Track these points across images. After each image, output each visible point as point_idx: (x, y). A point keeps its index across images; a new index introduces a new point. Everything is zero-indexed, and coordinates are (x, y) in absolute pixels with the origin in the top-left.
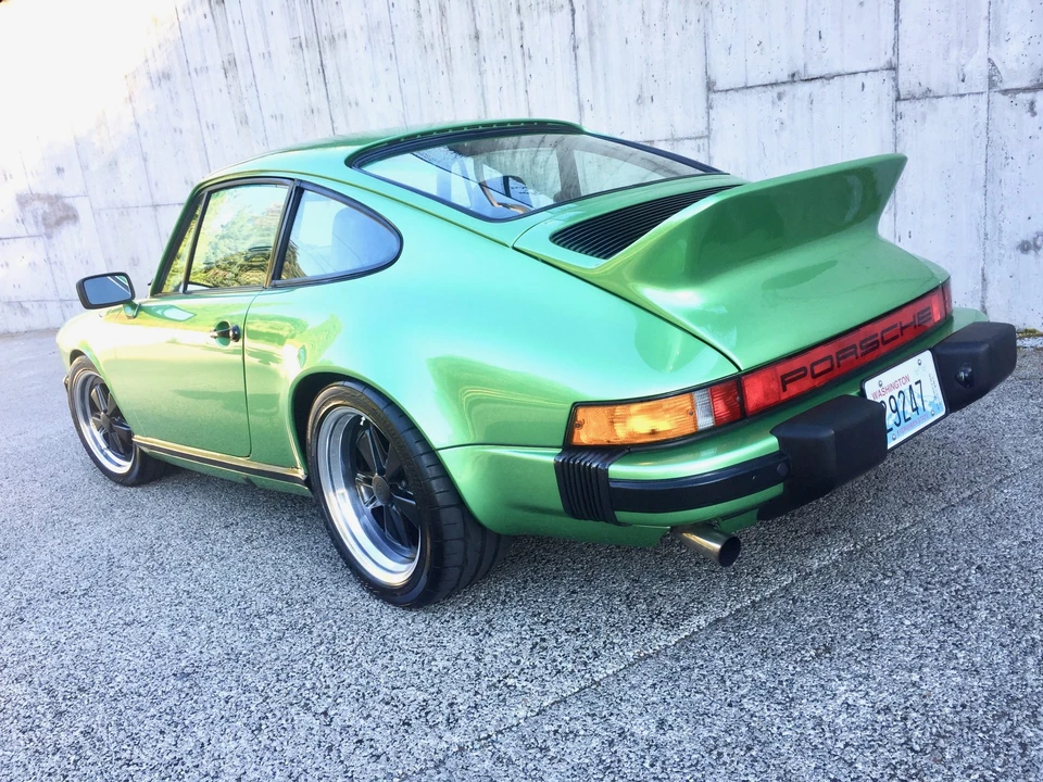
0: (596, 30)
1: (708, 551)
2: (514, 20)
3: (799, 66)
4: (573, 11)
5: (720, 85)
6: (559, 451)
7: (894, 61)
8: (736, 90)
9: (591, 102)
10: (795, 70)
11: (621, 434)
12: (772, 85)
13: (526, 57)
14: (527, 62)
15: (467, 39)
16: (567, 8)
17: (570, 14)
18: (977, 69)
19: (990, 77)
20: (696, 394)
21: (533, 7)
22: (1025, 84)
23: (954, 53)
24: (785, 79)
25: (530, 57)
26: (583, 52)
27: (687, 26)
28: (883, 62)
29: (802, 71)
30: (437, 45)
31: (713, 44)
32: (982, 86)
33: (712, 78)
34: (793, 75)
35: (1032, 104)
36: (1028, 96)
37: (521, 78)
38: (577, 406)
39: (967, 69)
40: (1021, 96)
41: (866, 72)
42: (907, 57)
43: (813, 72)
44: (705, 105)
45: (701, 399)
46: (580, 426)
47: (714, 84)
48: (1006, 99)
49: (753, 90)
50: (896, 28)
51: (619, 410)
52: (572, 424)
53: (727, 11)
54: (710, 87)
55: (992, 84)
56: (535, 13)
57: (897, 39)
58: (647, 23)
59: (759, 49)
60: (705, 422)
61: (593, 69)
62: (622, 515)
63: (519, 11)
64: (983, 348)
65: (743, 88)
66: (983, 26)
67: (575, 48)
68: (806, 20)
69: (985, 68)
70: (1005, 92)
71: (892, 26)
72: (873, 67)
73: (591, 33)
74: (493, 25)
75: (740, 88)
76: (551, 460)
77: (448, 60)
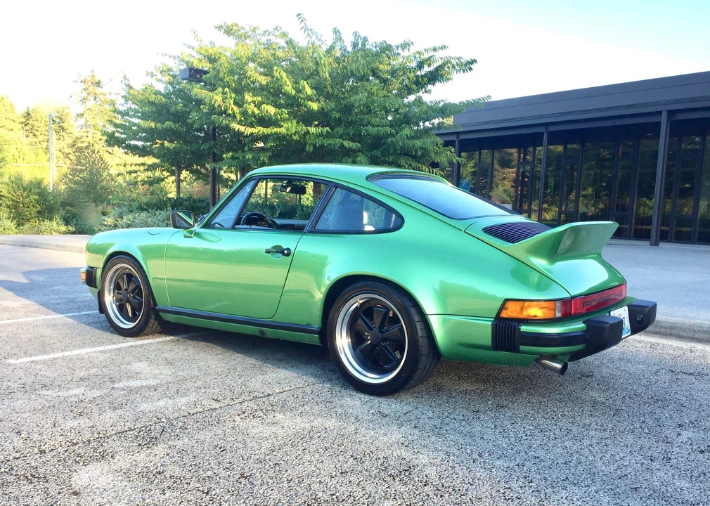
1: (556, 368)
6: (493, 319)
11: (525, 314)
20: (557, 302)
38: (507, 300)
45: (558, 304)
46: (506, 309)
51: (527, 303)
52: (503, 307)
60: (558, 315)
62: (523, 348)
64: (647, 309)
76: (491, 323)
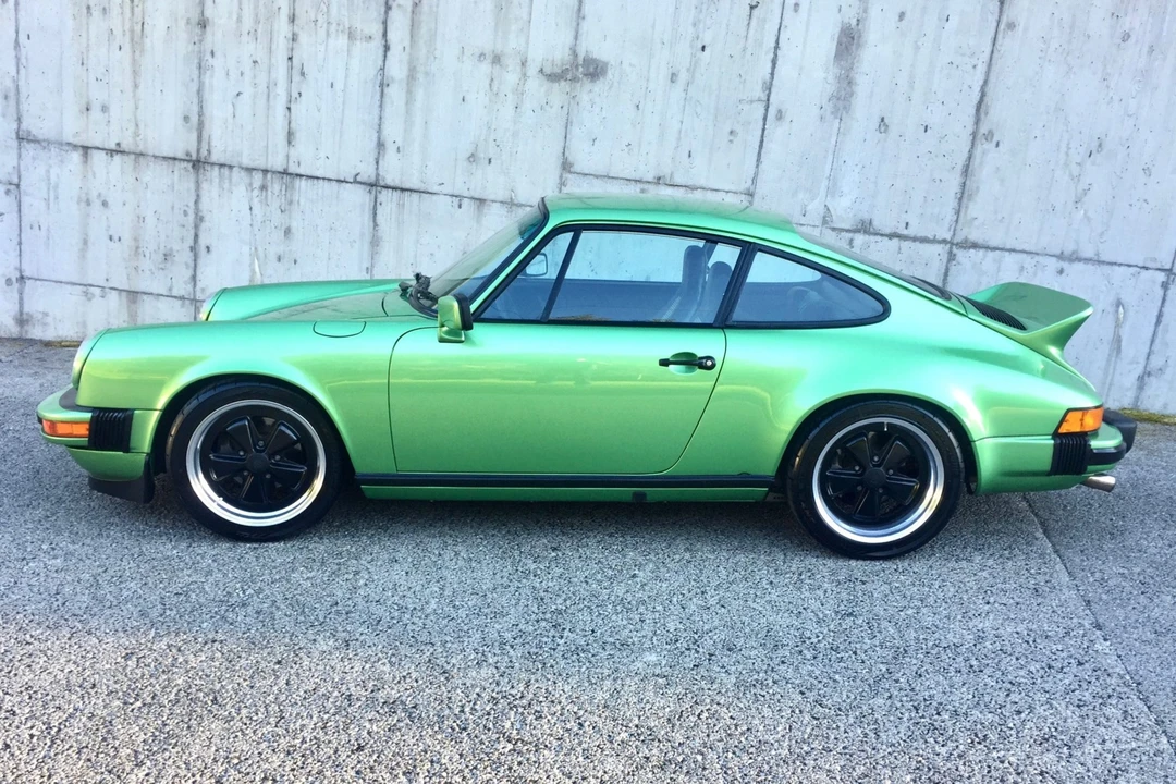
0: (421, 77)
2: (282, 27)
3: (666, 171)
4: (387, 48)
5: (577, 168)
6: (1053, 437)
7: (752, 189)
8: (596, 177)
9: (399, 143)
10: (661, 175)
12: (636, 181)
13: (296, 73)
14: (297, 78)
15: (182, 23)
16: (378, 42)
17: (381, 50)
18: (815, 208)
19: (824, 217)
21: (319, 23)
22: (847, 227)
23: (801, 196)
24: (650, 177)
25: (303, 74)
26: (395, 93)
27: (547, 108)
28: (743, 187)
29: (668, 177)
30: (115, 11)
31: (575, 130)
32: (818, 222)
33: (571, 159)
34: (659, 179)
35: (851, 240)
36: (850, 235)
37: (281, 91)
38: (1069, 411)
39: (809, 208)
40: (843, 234)
41: (727, 192)
42: (761, 190)
43: (678, 180)
44: (558, 181)
46: (1066, 422)
47: (571, 165)
48: (834, 234)
49: (615, 181)
50: (757, 166)
52: (1063, 420)
53: (597, 109)
54: (566, 166)
55: (825, 222)
56: (322, 33)
57: (756, 175)
58: (495, 90)
59: (626, 149)
61: (408, 112)
63: (292, 19)
65: (605, 177)
66: (824, 183)
67: (383, 85)
68: (679, 139)
69: (822, 211)
70: (834, 229)
71: (754, 163)
72: (733, 189)
73: (412, 76)
74: (239, 20)
75: (601, 176)
76: (1052, 441)
77: (138, 38)
